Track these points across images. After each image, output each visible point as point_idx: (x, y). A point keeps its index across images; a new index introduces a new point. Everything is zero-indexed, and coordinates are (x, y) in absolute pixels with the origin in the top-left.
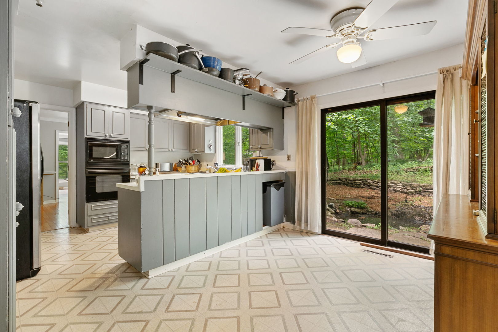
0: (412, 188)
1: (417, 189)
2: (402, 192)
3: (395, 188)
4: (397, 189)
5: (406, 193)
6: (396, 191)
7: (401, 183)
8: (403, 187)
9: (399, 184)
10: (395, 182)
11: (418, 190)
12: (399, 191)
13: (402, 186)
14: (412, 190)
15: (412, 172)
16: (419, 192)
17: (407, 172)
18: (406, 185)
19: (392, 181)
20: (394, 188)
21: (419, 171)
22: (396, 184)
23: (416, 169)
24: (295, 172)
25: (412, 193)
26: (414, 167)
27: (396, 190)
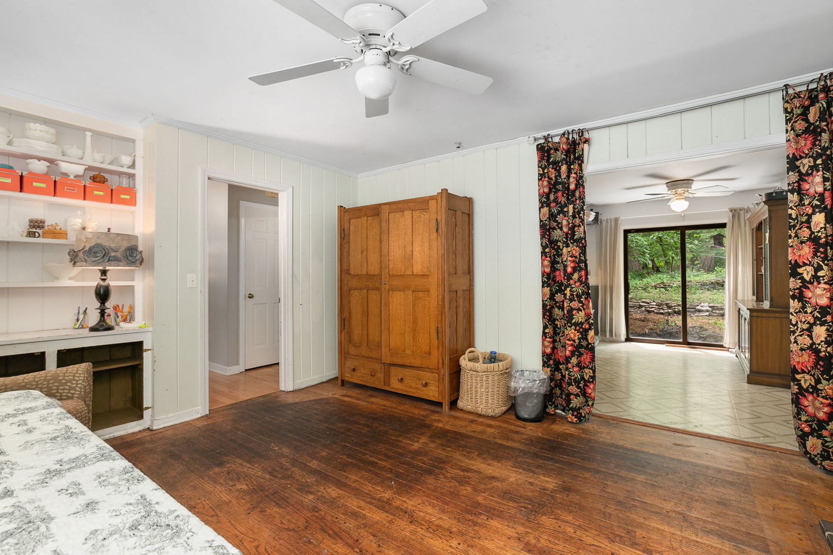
0: (669, 307)
1: (675, 308)
2: (657, 313)
3: (648, 309)
4: (651, 309)
5: (662, 314)
6: (649, 312)
7: (654, 302)
8: (657, 307)
9: (652, 304)
10: (647, 301)
11: (676, 310)
12: (653, 311)
13: (656, 305)
14: (669, 310)
15: (663, 288)
16: (678, 312)
17: (656, 289)
18: (662, 304)
19: (643, 300)
20: (645, 308)
21: (672, 287)
22: (649, 303)
23: (668, 284)
24: (598, 286)
25: (669, 314)
26: (665, 281)
27: (649, 310)
